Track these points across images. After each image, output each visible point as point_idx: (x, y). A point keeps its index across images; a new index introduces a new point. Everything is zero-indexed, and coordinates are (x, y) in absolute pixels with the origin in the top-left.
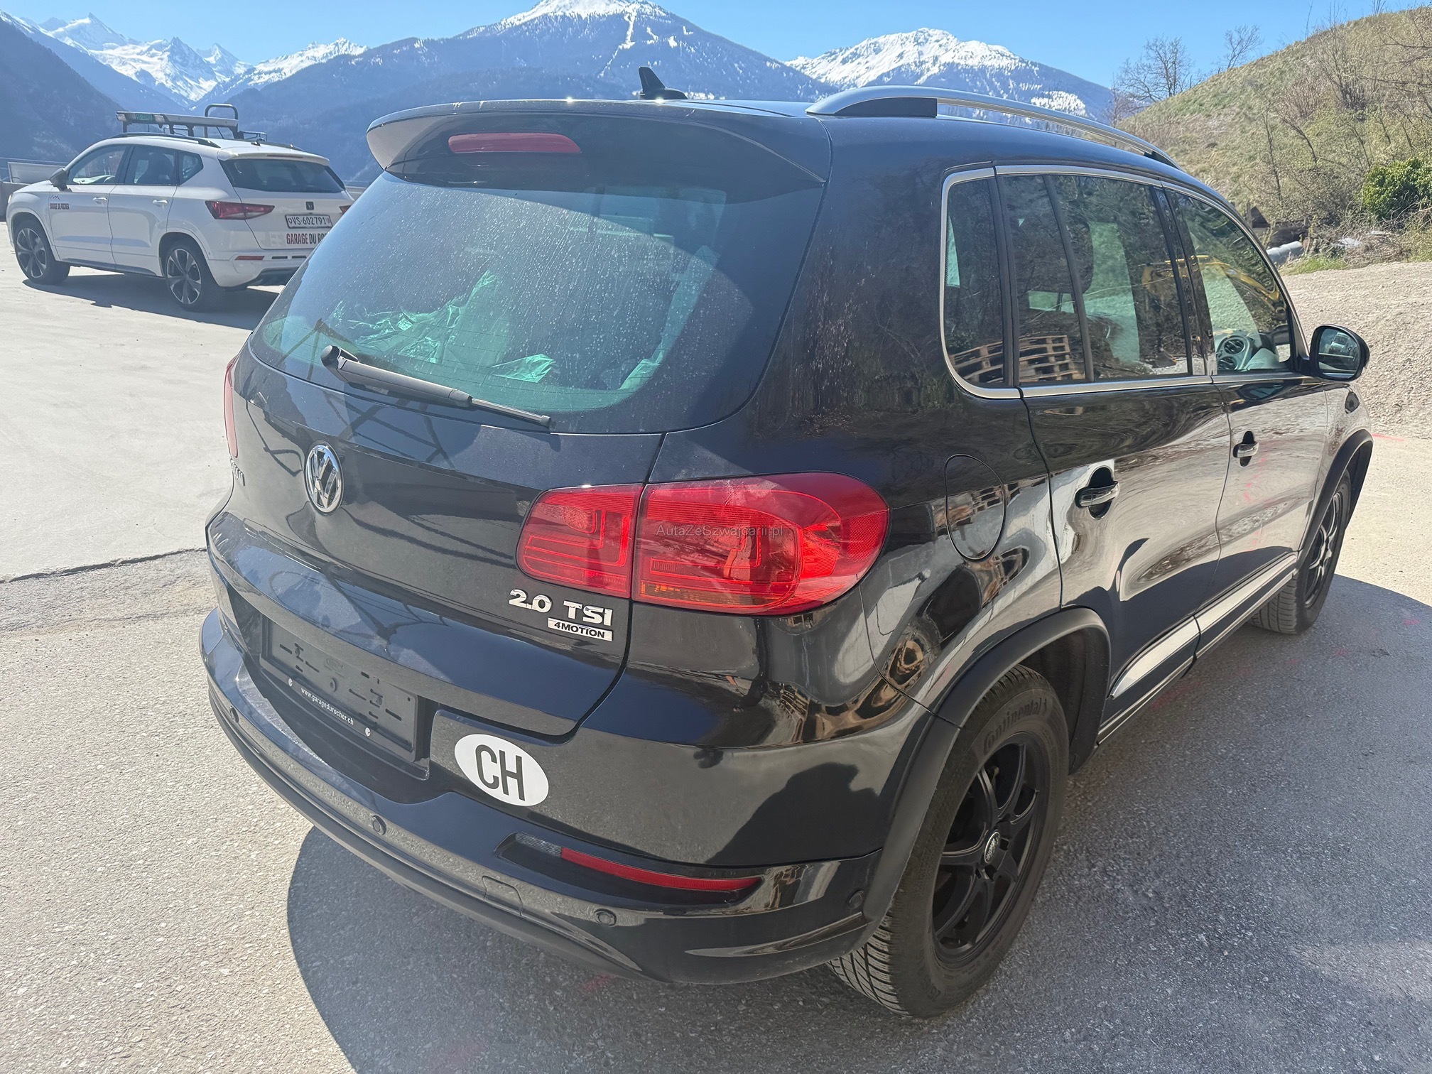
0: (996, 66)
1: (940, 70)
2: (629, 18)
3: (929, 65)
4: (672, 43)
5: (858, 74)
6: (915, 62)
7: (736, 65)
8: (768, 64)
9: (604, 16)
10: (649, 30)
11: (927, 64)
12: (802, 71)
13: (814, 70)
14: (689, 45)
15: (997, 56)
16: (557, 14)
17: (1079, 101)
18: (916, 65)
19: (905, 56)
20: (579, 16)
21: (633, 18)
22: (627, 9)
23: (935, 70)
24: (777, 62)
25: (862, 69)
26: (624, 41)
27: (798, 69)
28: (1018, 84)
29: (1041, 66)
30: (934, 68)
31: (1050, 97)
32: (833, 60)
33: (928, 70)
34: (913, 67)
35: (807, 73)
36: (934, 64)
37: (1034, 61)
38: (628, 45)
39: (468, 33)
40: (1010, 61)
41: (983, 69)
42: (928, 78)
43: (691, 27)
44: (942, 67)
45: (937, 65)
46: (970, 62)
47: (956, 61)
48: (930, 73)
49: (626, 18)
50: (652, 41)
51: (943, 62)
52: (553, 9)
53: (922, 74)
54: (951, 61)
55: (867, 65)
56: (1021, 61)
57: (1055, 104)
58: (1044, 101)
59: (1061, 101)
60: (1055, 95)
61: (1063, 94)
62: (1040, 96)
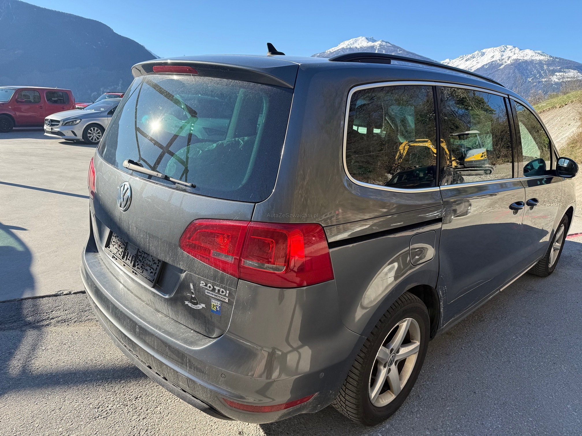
0: (538, 59)
2: (376, 47)
3: (506, 60)
5: (472, 65)
6: (499, 59)
9: (366, 47)
10: (384, 52)
13: (453, 64)
15: (539, 55)
17: (579, 74)
18: (500, 61)
19: (495, 57)
20: (356, 48)
21: (378, 47)
22: (375, 44)
23: (509, 62)
25: (475, 63)
28: (549, 67)
29: (560, 59)
31: (564, 72)
32: (462, 60)
33: (505, 62)
34: (498, 61)
36: (508, 59)
37: (557, 57)
40: (545, 57)
41: (532, 62)
42: (505, 66)
43: (401, 49)
44: (512, 61)
45: (510, 60)
46: (525, 58)
47: (519, 58)
48: (506, 64)
51: (512, 59)
52: (346, 46)
53: (502, 64)
54: (516, 58)
55: (477, 61)
56: (550, 57)
57: (567, 75)
58: (561, 74)
59: (570, 73)
60: (567, 71)
61: (571, 70)
62: (559, 71)
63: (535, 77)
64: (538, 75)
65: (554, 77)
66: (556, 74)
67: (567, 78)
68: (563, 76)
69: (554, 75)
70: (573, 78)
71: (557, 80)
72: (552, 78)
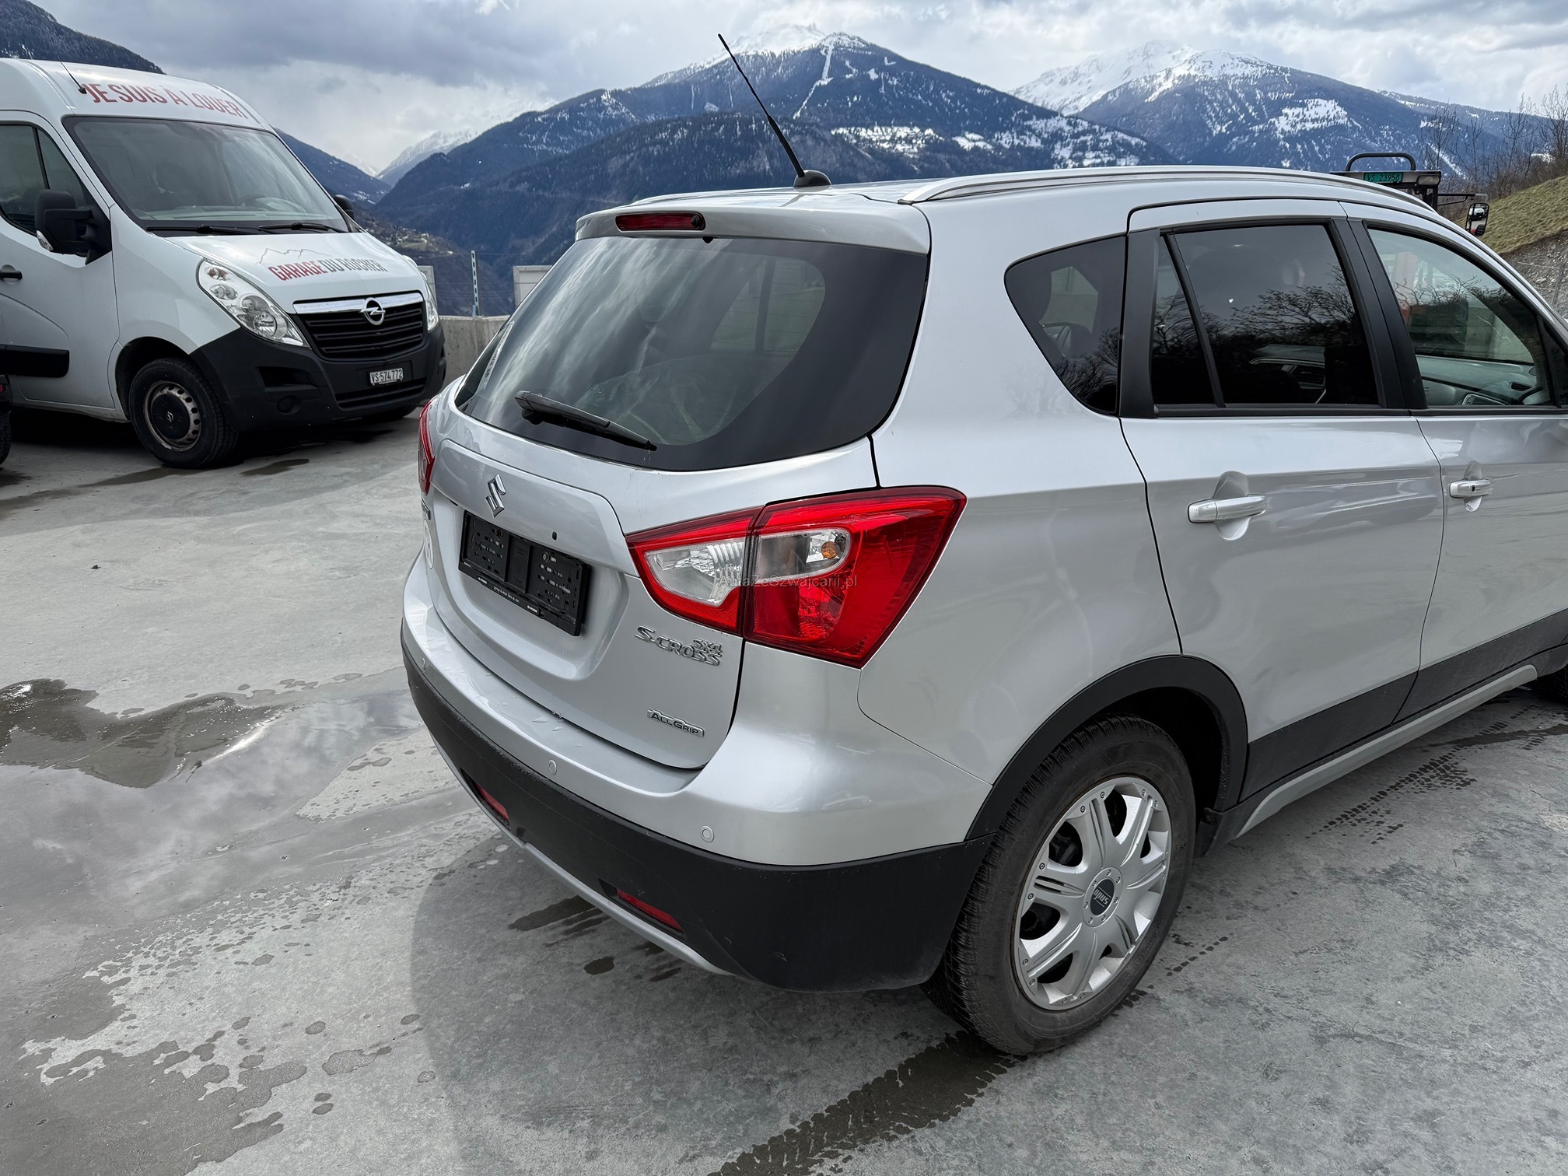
0: (1240, 75)
1: (1174, 84)
2: (826, 52)
3: (1161, 79)
4: (873, 75)
5: (1079, 95)
6: (1145, 78)
7: (944, 95)
8: (979, 91)
9: (799, 52)
10: (847, 63)
11: (1159, 79)
12: (1017, 96)
13: (1029, 94)
14: (891, 75)
15: (1240, 64)
16: (749, 54)
17: (1339, 109)
18: (1146, 81)
19: (1133, 70)
20: (773, 55)
21: (830, 53)
22: (823, 43)
23: (1168, 85)
24: (988, 88)
25: (1084, 88)
26: (820, 77)
27: (1012, 94)
28: (1266, 93)
29: (1293, 71)
30: (1167, 83)
31: (1303, 105)
32: (1052, 81)
33: (1160, 85)
34: (1143, 83)
35: (1022, 97)
36: (1167, 78)
37: (1284, 66)
38: (825, 81)
39: (656, 80)
41: (1224, 81)
42: (1160, 93)
43: (894, 57)
44: (1176, 81)
45: (1171, 79)
46: (1208, 73)
47: (1193, 73)
48: (1162, 89)
49: (823, 52)
50: (850, 75)
51: (1178, 75)
53: (1153, 90)
54: (1187, 73)
55: (1089, 85)
56: (1270, 67)
57: (1311, 113)
58: (1298, 110)
59: (1318, 109)
60: (1310, 103)
61: (1321, 101)
62: (1292, 104)
63: (1236, 123)
64: (1242, 117)
65: (1282, 119)
66: (1285, 111)
67: (1313, 121)
68: (1301, 117)
69: (1281, 114)
70: (1326, 122)
71: (1288, 128)
72: (1276, 122)
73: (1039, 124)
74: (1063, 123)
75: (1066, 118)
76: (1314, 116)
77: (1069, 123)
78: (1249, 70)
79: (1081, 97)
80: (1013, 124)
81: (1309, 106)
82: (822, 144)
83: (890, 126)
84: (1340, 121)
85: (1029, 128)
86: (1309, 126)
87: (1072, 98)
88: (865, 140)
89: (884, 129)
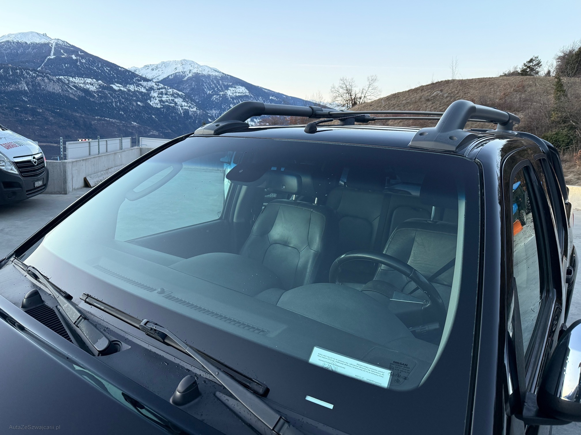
0: (214, 75)
1: (192, 75)
2: (52, 45)
3: (188, 73)
4: (74, 57)
6: (182, 72)
7: (105, 69)
8: (120, 69)
9: (39, 44)
10: (62, 51)
12: (135, 72)
13: (140, 72)
14: (82, 58)
15: (214, 71)
16: (14, 41)
17: (246, 90)
19: (178, 69)
20: (26, 43)
21: (54, 46)
22: (50, 42)
23: (190, 75)
24: (123, 68)
25: (160, 73)
26: (50, 55)
27: (133, 71)
28: (223, 82)
29: (231, 76)
31: (235, 87)
32: (148, 68)
33: (188, 75)
34: (181, 73)
35: (137, 73)
37: (228, 74)
38: (52, 57)
40: (219, 74)
41: (209, 76)
42: (188, 78)
43: (82, 51)
44: (193, 74)
45: (191, 73)
46: (204, 73)
47: (199, 72)
48: (188, 76)
50: (63, 56)
51: (193, 72)
53: (185, 76)
54: (196, 72)
55: (162, 72)
56: (223, 74)
57: (238, 90)
58: (234, 89)
59: (240, 89)
60: (237, 87)
61: (240, 87)
62: (232, 87)
63: (214, 91)
64: (216, 89)
65: (229, 91)
66: (230, 88)
67: (238, 93)
68: (235, 91)
69: (228, 89)
70: (242, 94)
71: (231, 94)
72: (227, 92)
73: (145, 84)
74: (154, 84)
75: (154, 82)
76: (239, 92)
77: (156, 84)
78: (217, 74)
79: (160, 75)
80: (134, 83)
81: (237, 88)
82: (52, 81)
83: (83, 78)
84: (247, 94)
85: (141, 85)
86: (237, 94)
87: (156, 76)
88: (72, 82)
89: (80, 78)
